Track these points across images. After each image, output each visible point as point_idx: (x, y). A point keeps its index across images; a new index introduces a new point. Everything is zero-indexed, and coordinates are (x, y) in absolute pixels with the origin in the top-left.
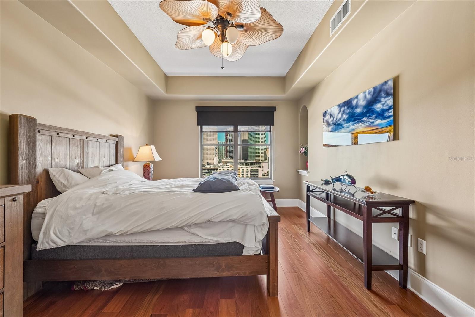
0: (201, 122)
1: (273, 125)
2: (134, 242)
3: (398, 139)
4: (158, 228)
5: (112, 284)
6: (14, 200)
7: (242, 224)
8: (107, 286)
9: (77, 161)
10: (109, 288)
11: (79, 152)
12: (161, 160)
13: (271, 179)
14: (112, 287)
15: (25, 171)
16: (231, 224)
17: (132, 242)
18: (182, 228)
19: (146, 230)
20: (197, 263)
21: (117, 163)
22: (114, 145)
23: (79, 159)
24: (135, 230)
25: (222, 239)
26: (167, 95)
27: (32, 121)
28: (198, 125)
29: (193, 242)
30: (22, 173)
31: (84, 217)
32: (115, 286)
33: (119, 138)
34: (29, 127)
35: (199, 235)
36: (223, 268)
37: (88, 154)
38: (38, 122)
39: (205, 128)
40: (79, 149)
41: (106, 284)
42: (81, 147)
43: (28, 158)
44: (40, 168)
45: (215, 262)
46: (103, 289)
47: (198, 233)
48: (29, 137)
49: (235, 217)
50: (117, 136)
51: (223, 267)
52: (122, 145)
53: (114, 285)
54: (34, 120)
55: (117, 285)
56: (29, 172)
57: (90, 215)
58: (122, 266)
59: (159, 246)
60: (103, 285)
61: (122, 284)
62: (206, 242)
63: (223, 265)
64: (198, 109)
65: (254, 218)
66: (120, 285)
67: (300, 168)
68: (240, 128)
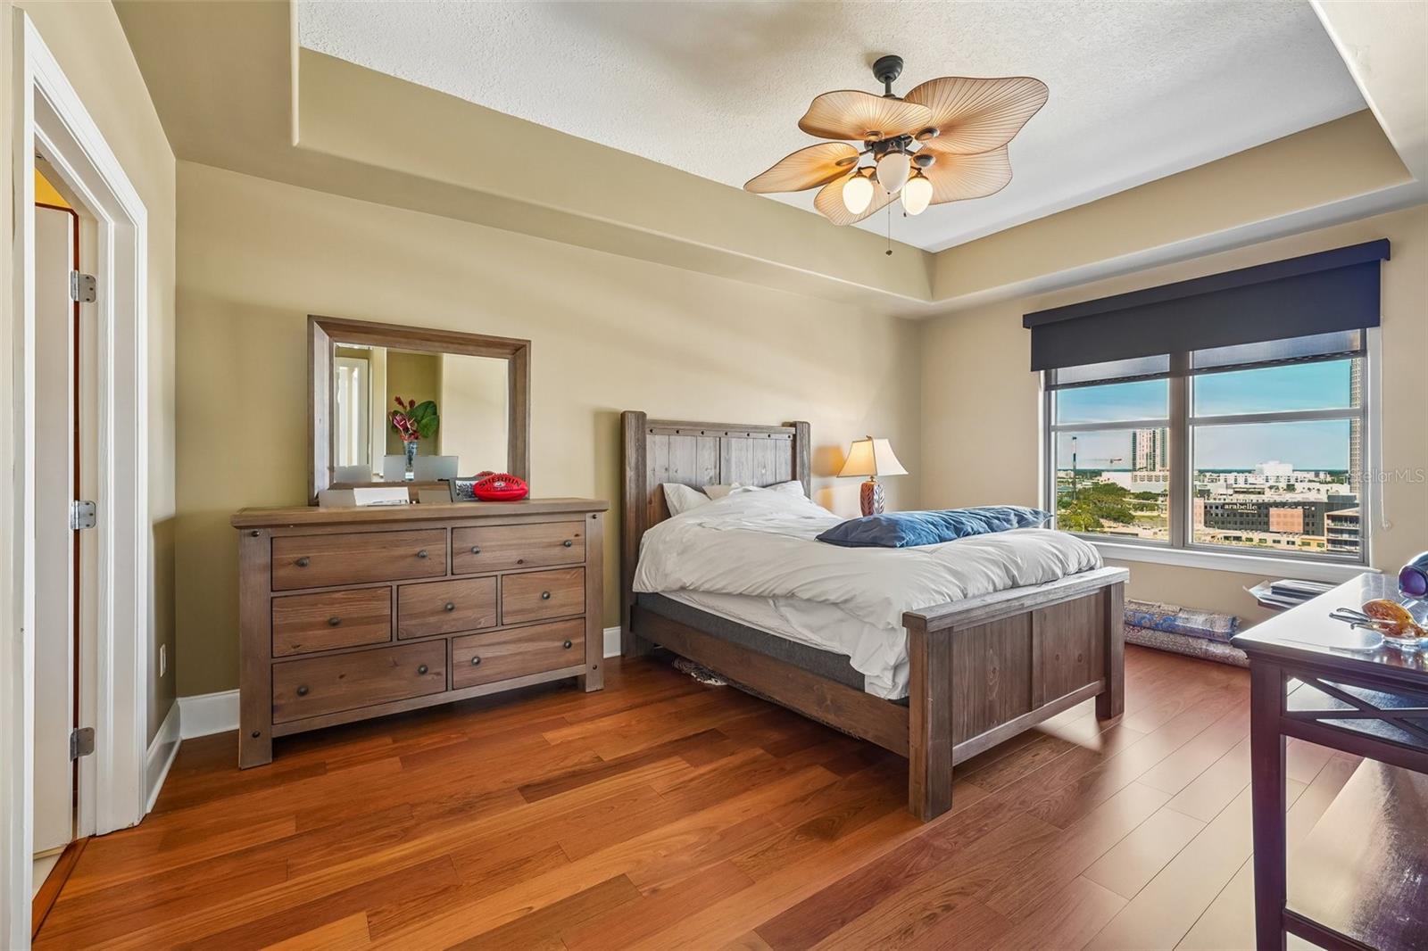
0: (1044, 359)
1: (1374, 324)
4: (730, 589)
5: (710, 677)
6: (594, 517)
7: (857, 618)
8: (704, 677)
9: (712, 473)
10: (706, 682)
11: (713, 459)
12: (906, 473)
14: (709, 682)
15: (633, 486)
17: (711, 608)
18: (766, 600)
19: (718, 589)
20: (790, 676)
21: (794, 478)
22: (789, 443)
23: (713, 470)
25: (823, 642)
26: (933, 304)
27: (641, 416)
28: (1035, 368)
29: (782, 632)
30: (630, 488)
32: (712, 682)
33: (798, 427)
34: (637, 428)
35: (790, 623)
36: (829, 706)
37: (728, 461)
38: (648, 417)
39: (1064, 374)
40: (713, 454)
41: (702, 673)
42: (716, 450)
43: (637, 468)
44: (651, 484)
45: (815, 687)
46: (699, 680)
47: (789, 617)
48: (638, 440)
49: (832, 597)
50: (793, 425)
51: (829, 702)
52: (805, 442)
53: (712, 680)
54: (644, 415)
55: (716, 681)
56: (637, 486)
58: (706, 645)
60: (699, 673)
61: (724, 684)
62: (800, 639)
63: (828, 697)
64: (1029, 321)
66: (719, 683)
68: (1198, 357)
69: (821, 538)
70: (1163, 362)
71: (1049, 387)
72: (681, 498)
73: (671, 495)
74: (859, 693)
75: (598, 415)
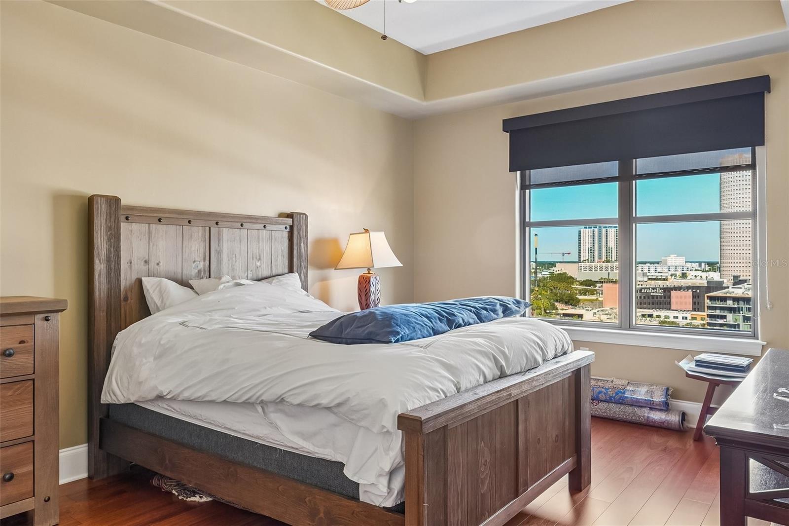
0: (520, 161)
1: (762, 143)
4: (213, 396)
5: (194, 493)
6: (47, 319)
7: (350, 422)
8: (186, 494)
9: (201, 266)
10: (189, 499)
11: (202, 250)
12: (402, 265)
14: (193, 499)
15: (104, 280)
19: (199, 397)
20: (280, 488)
21: (291, 270)
22: (286, 234)
23: (202, 263)
25: (316, 450)
26: (425, 103)
27: (113, 202)
28: (512, 169)
30: (100, 283)
32: (196, 499)
33: (295, 219)
34: (109, 215)
35: (278, 429)
36: (321, 518)
37: (219, 253)
38: (124, 202)
39: (537, 175)
40: (201, 244)
41: (185, 490)
42: (204, 241)
43: (109, 260)
44: (126, 278)
45: (308, 499)
46: (180, 498)
47: (278, 424)
48: (110, 228)
49: (325, 401)
50: (290, 216)
51: (322, 515)
52: (303, 233)
53: (196, 497)
54: (117, 200)
55: (201, 497)
56: (109, 282)
57: (151, 359)
58: (187, 460)
59: (231, 435)
60: (181, 490)
61: (212, 499)
62: (293, 448)
63: (322, 510)
64: (508, 125)
66: (204, 499)
69: (315, 336)
70: (612, 167)
71: (524, 187)
72: (162, 293)
73: (151, 291)
74: (352, 503)
75: (58, 198)
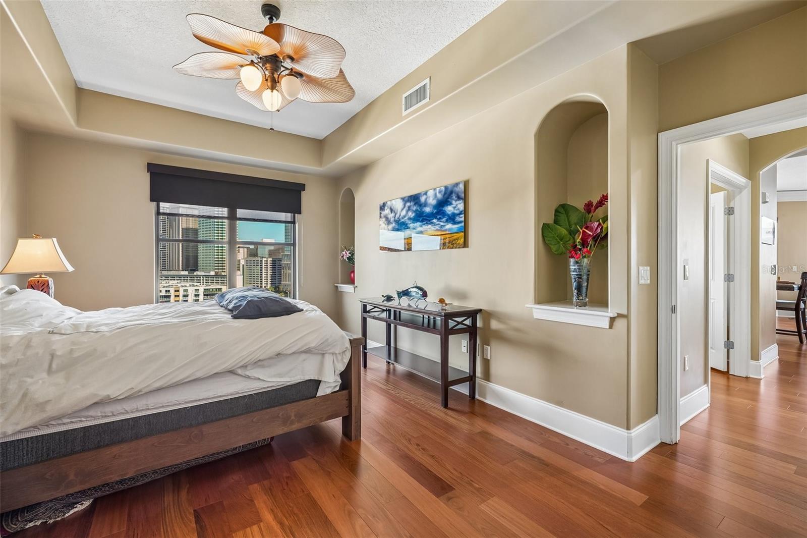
1: (300, 213)
2: (141, 410)
3: (468, 247)
5: (72, 505)
7: (317, 354)
8: (61, 512)
10: (67, 515)
12: (74, 269)
13: (296, 299)
14: (72, 512)
16: (304, 356)
17: (137, 411)
18: (232, 372)
20: (254, 420)
24: (157, 385)
25: (293, 379)
26: (77, 129)
28: (152, 200)
29: (249, 390)
31: (29, 380)
32: (79, 508)
35: (259, 379)
36: (293, 419)
39: (166, 207)
41: (58, 509)
45: (281, 414)
46: (51, 521)
47: (257, 376)
49: (311, 346)
53: (76, 507)
55: (81, 504)
57: (45, 375)
58: (117, 457)
59: (188, 407)
60: (54, 512)
61: (91, 500)
62: (268, 387)
63: (293, 414)
64: (150, 167)
65: (335, 344)
66: (87, 503)
67: (340, 282)
68: (240, 213)
70: (224, 212)
71: (158, 213)
74: (313, 399)
